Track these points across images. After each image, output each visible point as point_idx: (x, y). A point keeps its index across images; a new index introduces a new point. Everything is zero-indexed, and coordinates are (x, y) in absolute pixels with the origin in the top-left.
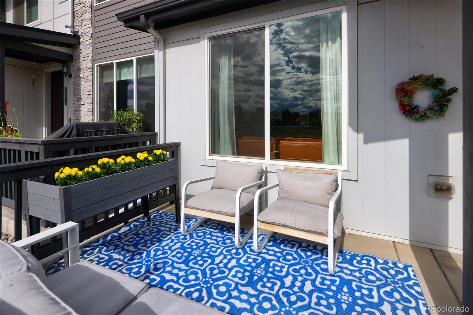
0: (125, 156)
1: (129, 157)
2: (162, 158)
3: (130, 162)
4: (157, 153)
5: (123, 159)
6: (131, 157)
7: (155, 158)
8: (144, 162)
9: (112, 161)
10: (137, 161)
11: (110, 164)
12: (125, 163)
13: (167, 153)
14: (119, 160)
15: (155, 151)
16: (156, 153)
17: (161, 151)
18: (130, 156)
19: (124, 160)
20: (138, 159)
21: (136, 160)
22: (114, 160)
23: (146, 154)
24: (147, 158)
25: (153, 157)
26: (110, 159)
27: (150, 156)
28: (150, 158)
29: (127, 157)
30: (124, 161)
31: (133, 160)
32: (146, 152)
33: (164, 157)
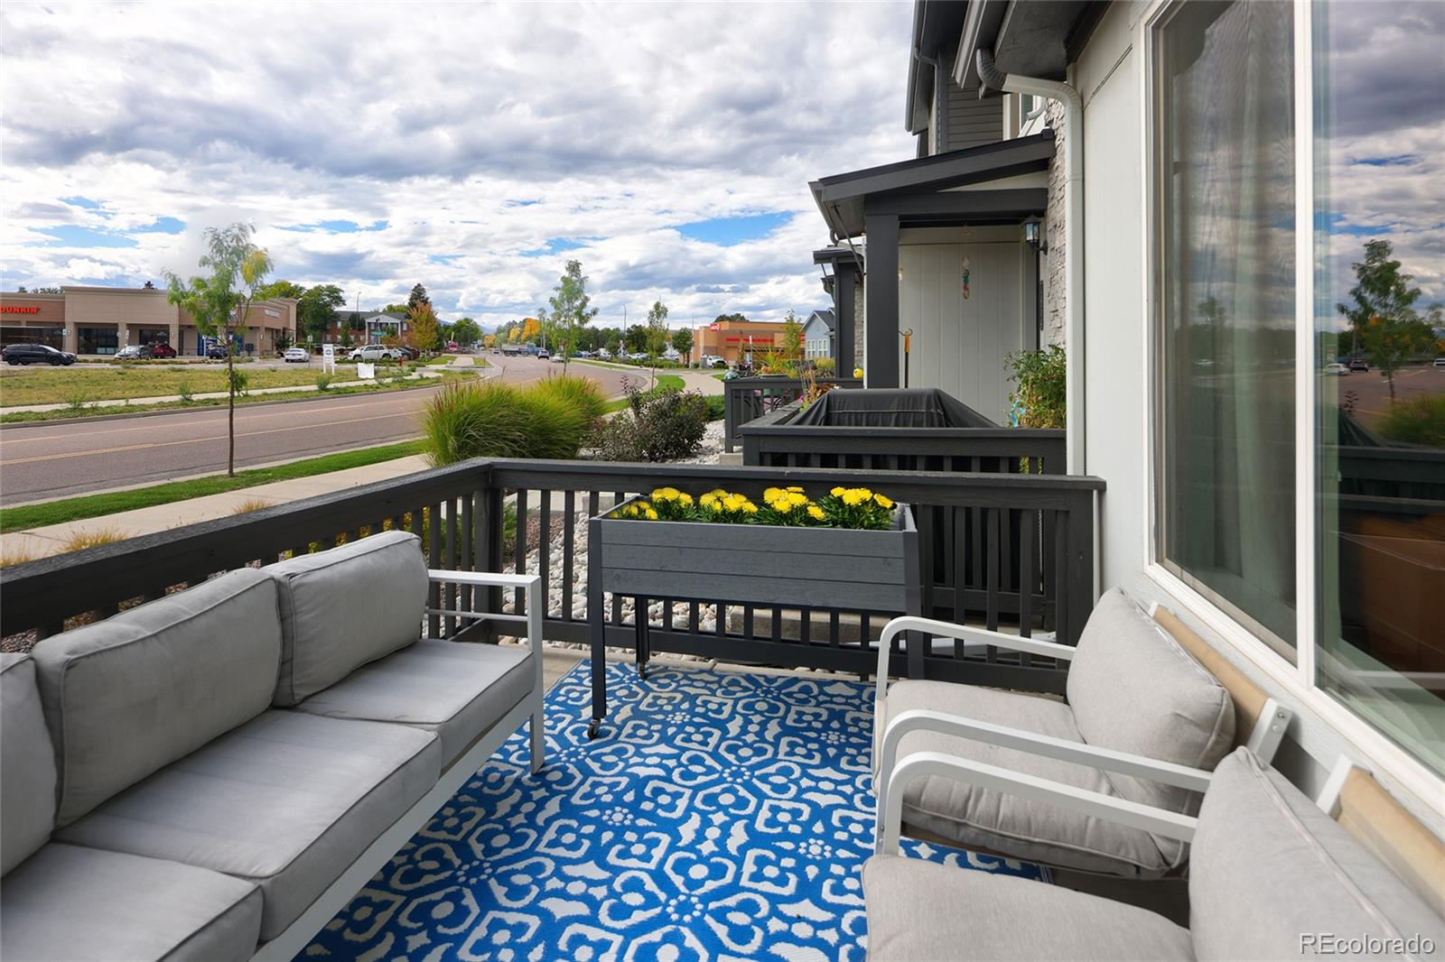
0: (726, 492)
1: (737, 496)
2: (868, 518)
3: (742, 510)
4: (844, 498)
5: (719, 499)
6: (744, 499)
7: (837, 514)
8: (790, 519)
9: (686, 499)
10: (765, 511)
11: (683, 505)
12: (724, 511)
13: (894, 506)
14: (706, 499)
15: (837, 492)
16: (840, 498)
17: (865, 494)
18: (741, 494)
19: (722, 502)
20: (768, 506)
21: (759, 508)
22: (692, 497)
23: (801, 495)
24: (804, 508)
25: (827, 511)
26: (681, 492)
27: (814, 504)
28: (816, 512)
29: (731, 495)
30: (722, 505)
31: (751, 507)
32: (800, 489)
33: (877, 519)
